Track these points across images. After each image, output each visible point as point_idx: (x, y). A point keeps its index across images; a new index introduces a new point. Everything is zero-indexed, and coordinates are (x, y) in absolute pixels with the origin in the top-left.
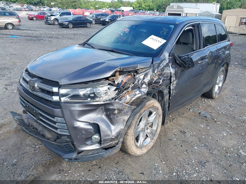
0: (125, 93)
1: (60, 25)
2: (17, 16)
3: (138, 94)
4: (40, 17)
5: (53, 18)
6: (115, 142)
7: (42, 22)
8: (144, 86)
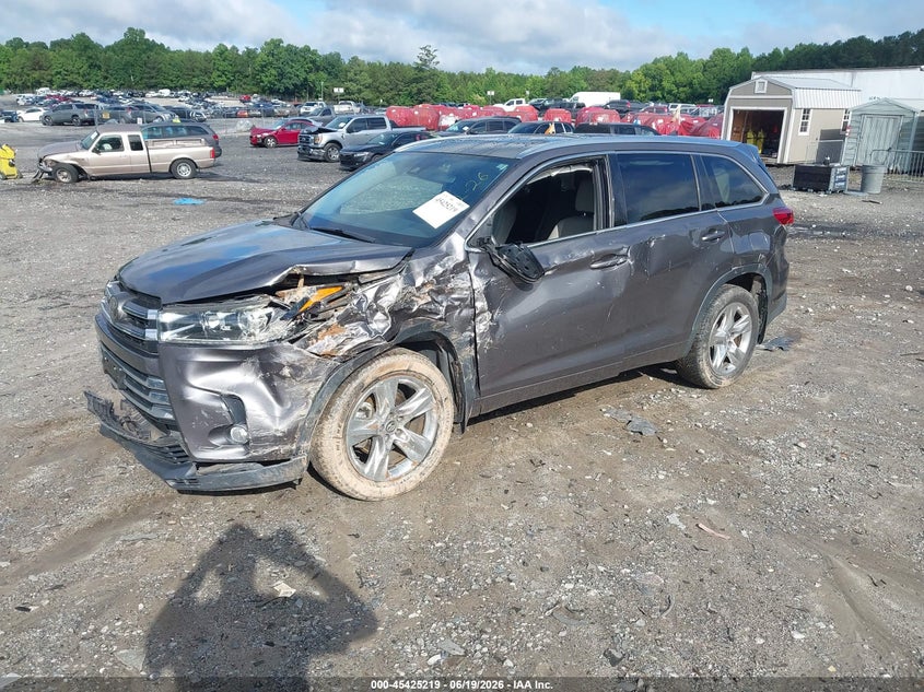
0: (319, 330)
1: (343, 163)
2: (210, 137)
3: (357, 335)
4: (285, 139)
5: (324, 138)
6: (287, 447)
7: (291, 154)
8: (379, 315)
